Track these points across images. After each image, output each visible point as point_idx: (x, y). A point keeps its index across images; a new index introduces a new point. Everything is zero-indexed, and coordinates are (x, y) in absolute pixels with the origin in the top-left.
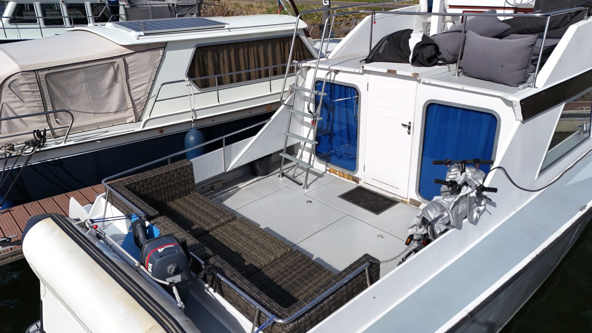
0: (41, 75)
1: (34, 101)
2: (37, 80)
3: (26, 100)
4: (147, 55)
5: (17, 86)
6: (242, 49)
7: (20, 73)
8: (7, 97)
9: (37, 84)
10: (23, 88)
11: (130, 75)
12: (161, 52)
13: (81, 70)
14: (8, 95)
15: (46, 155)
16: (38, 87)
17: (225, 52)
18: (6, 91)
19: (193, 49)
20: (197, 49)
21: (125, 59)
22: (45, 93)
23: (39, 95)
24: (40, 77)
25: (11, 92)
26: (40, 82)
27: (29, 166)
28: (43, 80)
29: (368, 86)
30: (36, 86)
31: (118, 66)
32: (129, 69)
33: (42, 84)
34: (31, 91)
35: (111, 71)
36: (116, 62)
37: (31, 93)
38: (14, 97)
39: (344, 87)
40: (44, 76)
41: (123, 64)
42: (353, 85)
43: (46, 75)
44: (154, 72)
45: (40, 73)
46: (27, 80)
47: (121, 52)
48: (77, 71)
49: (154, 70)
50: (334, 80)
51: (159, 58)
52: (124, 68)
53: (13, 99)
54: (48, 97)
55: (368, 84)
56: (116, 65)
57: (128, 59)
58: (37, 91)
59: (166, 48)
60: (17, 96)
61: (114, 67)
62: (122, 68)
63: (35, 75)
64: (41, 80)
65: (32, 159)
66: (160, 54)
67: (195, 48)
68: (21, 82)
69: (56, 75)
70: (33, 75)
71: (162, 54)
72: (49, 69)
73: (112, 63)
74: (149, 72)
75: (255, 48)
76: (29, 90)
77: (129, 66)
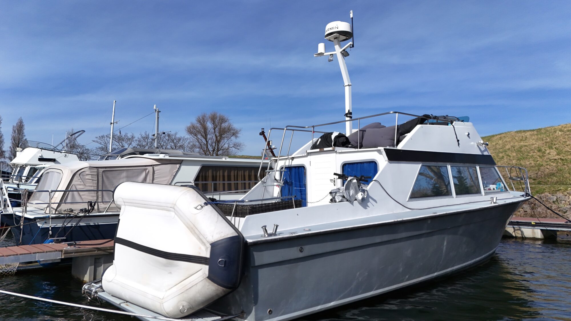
0: (100, 171)
1: (92, 186)
2: (97, 173)
3: (87, 185)
4: (168, 167)
5: (84, 175)
6: (233, 171)
7: (88, 168)
8: (76, 181)
9: (96, 176)
10: (87, 177)
11: (155, 178)
12: (178, 166)
13: (125, 171)
14: (77, 180)
15: (91, 220)
16: (97, 177)
17: (221, 171)
18: (77, 177)
19: (199, 167)
20: (202, 167)
21: (154, 167)
22: (100, 182)
23: (96, 183)
24: (99, 172)
25: (79, 178)
26: (99, 175)
27: (78, 226)
28: (100, 173)
29: (310, 163)
30: (96, 177)
31: (149, 172)
32: (155, 174)
33: (99, 176)
34: (92, 180)
35: (143, 175)
36: (147, 169)
37: (91, 180)
38: (80, 182)
39: (297, 168)
40: (102, 172)
41: (152, 170)
42: (302, 164)
43: (104, 171)
44: (171, 178)
45: (100, 170)
46: (91, 172)
47: (153, 163)
48: (123, 171)
49: (171, 177)
50: (291, 165)
51: (176, 169)
52: (152, 173)
53: (79, 183)
54: (101, 185)
55: (310, 162)
56: (147, 171)
57: (156, 168)
58: (95, 180)
59: (182, 164)
60: (83, 182)
61: (146, 172)
62: (151, 173)
63: (97, 170)
64: (99, 173)
65: (82, 221)
66: (177, 167)
67: (201, 166)
68: (87, 173)
69: (109, 172)
70: (96, 170)
71: (178, 167)
72: (106, 167)
73: (145, 169)
74: (168, 178)
75: (242, 171)
76: (91, 178)
77: (155, 172)
